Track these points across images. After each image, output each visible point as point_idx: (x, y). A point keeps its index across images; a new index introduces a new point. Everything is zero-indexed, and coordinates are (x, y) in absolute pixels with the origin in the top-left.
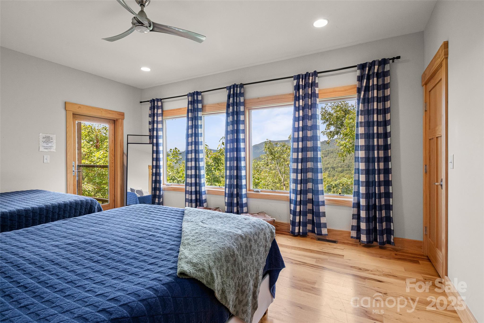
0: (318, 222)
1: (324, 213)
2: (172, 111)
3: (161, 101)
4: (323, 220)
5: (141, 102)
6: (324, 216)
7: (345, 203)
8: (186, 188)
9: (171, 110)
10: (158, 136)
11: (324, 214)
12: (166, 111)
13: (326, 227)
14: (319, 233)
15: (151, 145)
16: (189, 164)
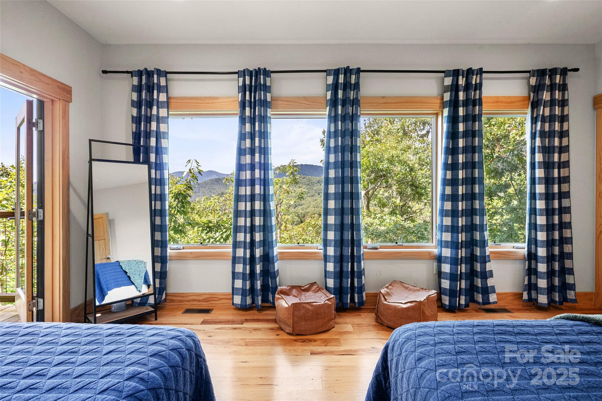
0: (484, 286)
1: (491, 272)
2: (194, 101)
3: (166, 77)
4: (490, 282)
5: (104, 72)
6: (492, 276)
7: (509, 255)
8: (234, 252)
9: (191, 98)
10: (159, 149)
11: (491, 274)
12: (175, 98)
13: (494, 292)
14: (485, 301)
15: (146, 167)
16: (242, 206)
